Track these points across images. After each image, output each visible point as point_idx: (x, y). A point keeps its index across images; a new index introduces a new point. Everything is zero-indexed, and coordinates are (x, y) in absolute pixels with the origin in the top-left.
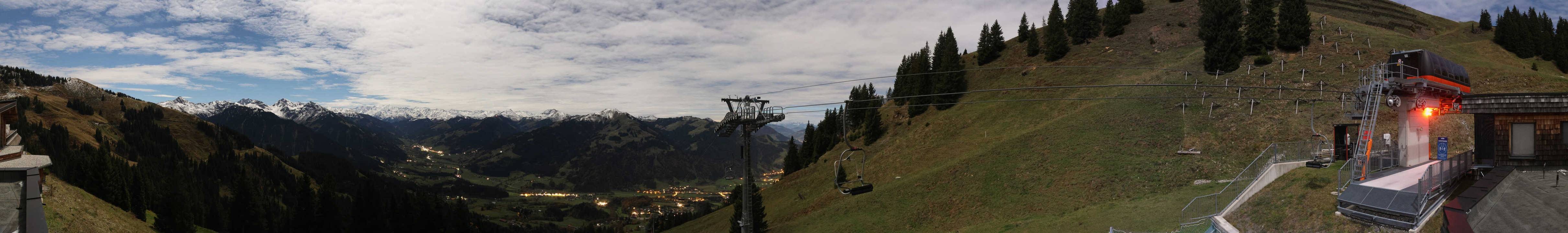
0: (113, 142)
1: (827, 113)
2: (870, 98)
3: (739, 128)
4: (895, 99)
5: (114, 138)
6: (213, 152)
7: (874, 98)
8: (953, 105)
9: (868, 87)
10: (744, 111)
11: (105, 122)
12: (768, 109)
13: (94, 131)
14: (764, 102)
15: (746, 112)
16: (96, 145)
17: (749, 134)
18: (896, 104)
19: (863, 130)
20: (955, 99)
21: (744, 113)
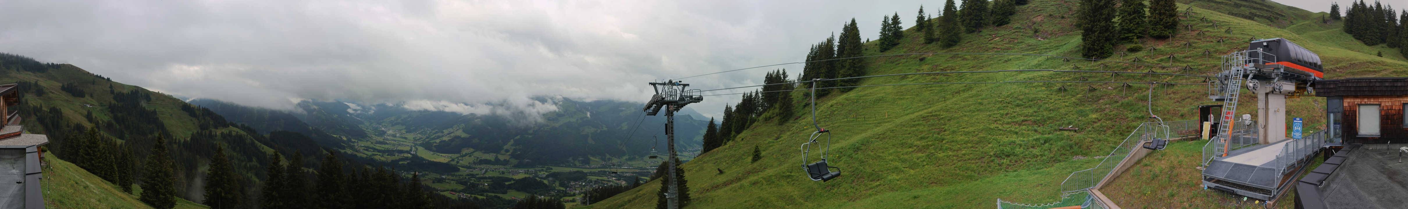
0: (103, 121)
1: (744, 96)
2: (783, 82)
3: (664, 107)
4: (804, 83)
5: (104, 118)
6: (195, 131)
7: (786, 82)
8: (854, 88)
9: (781, 72)
10: (668, 93)
11: (95, 104)
12: (688, 91)
13: (86, 113)
14: (685, 85)
15: (669, 94)
16: (88, 125)
17: (672, 113)
18: (805, 88)
19: (777, 111)
20: (856, 82)
21: (668, 95)
